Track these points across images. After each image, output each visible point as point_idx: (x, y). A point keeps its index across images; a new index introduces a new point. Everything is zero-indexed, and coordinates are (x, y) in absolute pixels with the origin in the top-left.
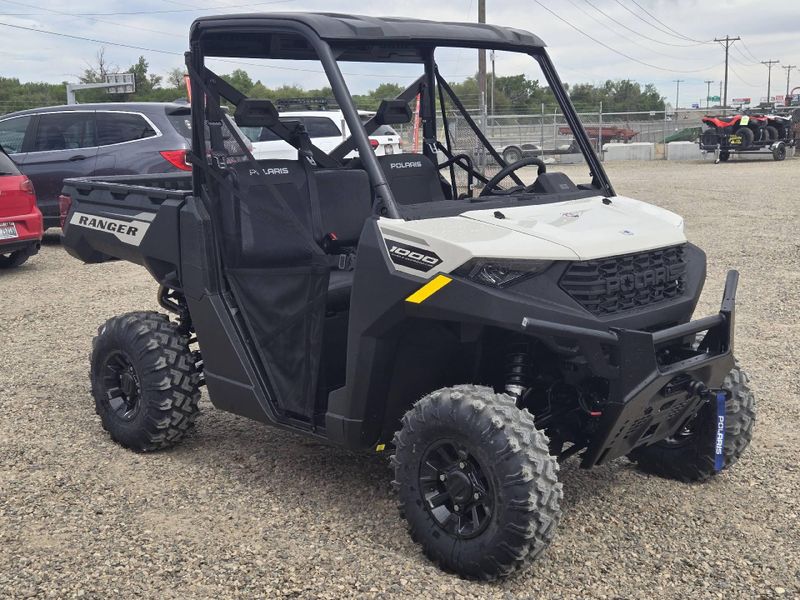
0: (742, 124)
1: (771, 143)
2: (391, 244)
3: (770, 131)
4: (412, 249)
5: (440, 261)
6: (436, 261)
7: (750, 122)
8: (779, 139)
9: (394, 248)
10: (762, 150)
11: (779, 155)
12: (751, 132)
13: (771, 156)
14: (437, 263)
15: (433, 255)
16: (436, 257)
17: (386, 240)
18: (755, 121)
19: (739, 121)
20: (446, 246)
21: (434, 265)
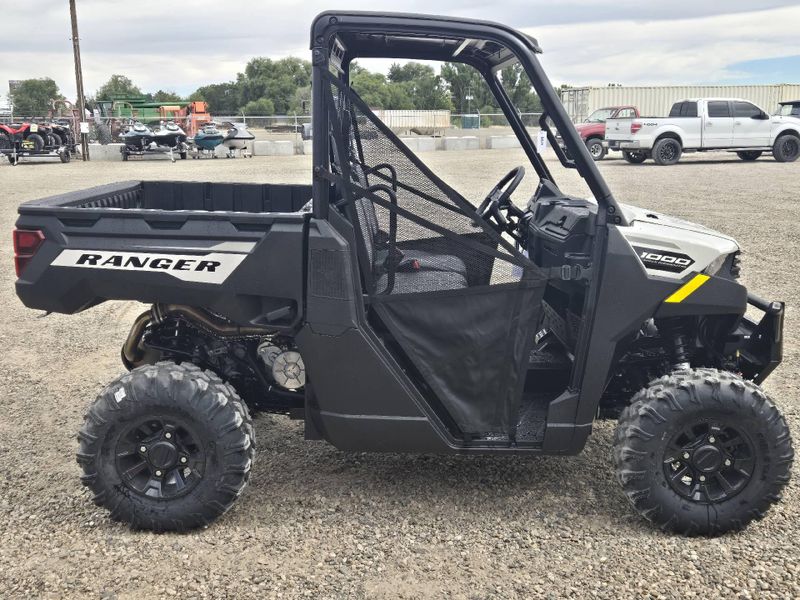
0: (31, 130)
1: (57, 148)
2: (640, 250)
3: (55, 138)
4: (664, 253)
5: (692, 262)
6: (688, 262)
7: (39, 130)
8: (63, 144)
9: (644, 254)
10: (51, 154)
11: (65, 159)
12: (40, 138)
13: (58, 159)
14: (690, 264)
15: (686, 257)
16: (688, 258)
17: (634, 247)
18: (43, 129)
19: (29, 128)
20: (697, 247)
21: (688, 266)
